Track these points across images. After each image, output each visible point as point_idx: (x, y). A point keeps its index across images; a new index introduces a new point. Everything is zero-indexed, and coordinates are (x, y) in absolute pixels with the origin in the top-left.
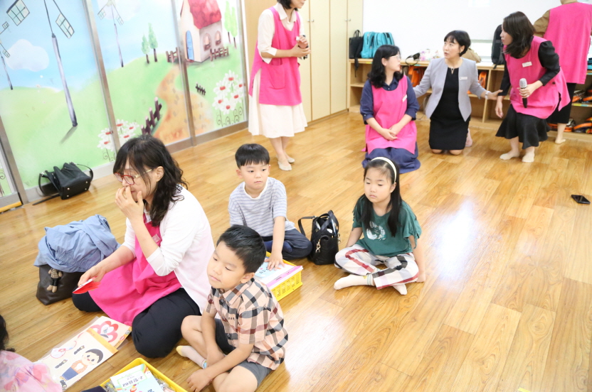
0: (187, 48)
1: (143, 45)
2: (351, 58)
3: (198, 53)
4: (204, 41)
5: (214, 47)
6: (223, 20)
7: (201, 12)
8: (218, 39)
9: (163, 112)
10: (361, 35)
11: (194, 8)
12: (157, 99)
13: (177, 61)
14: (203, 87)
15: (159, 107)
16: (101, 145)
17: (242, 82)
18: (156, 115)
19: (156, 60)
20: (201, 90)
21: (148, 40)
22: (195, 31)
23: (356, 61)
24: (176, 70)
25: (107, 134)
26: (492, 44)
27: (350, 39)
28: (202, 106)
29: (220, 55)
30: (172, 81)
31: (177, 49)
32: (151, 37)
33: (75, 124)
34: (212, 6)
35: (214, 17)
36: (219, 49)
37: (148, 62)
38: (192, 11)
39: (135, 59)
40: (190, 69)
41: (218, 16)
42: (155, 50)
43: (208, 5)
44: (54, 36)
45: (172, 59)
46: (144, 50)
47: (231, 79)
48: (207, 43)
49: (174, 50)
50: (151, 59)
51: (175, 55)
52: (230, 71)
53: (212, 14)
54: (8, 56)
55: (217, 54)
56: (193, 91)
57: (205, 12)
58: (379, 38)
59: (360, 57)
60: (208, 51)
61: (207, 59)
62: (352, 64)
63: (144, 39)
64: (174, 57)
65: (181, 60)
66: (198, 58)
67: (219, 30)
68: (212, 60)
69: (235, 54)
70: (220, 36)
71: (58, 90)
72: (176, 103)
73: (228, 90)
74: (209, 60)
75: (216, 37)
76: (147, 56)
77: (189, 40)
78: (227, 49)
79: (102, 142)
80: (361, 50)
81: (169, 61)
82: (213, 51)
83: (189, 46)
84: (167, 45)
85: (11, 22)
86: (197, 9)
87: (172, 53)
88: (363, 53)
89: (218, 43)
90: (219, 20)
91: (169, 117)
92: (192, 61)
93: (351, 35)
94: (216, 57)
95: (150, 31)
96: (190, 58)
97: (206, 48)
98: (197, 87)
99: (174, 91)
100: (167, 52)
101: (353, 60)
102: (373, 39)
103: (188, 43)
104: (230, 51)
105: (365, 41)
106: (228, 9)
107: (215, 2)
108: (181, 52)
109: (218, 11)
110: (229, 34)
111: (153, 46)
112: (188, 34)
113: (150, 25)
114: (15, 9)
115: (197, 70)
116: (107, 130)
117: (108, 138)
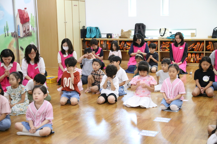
0: (18, 31)
1: (4, 29)
2: (81, 38)
3: (22, 34)
4: (24, 29)
5: (27, 32)
6: (30, 21)
7: (23, 18)
8: (28, 29)
10: (85, 28)
11: (20, 16)
13: (14, 36)
14: (23, 47)
19: (8, 35)
20: (22, 49)
21: (6, 28)
22: (20, 25)
23: (84, 39)
24: (13, 39)
27: (81, 30)
28: (22, 56)
29: (29, 35)
30: (13, 44)
31: (15, 31)
32: (7, 26)
34: (26, 15)
35: (27, 20)
36: (29, 32)
37: (6, 36)
38: (20, 17)
39: (2, 34)
40: (19, 40)
41: (28, 20)
42: (8, 31)
43: (25, 15)
45: (13, 35)
46: (5, 31)
48: (24, 30)
49: (14, 32)
50: (7, 35)
51: (14, 34)
52: (32, 42)
55: (28, 34)
56: (20, 49)
57: (24, 18)
58: (94, 29)
59: (86, 38)
60: (25, 33)
61: (24, 36)
62: (82, 40)
63: (5, 27)
64: (14, 35)
65: (15, 35)
66: (21, 36)
67: (29, 25)
68: (26, 37)
69: (34, 35)
70: (29, 27)
74: (25, 37)
75: (27, 28)
76: (5, 33)
77: (19, 28)
78: (31, 33)
80: (86, 35)
81: (12, 36)
82: (26, 33)
83: (19, 31)
84: (12, 30)
86: (21, 16)
87: (13, 33)
88: (87, 36)
89: (28, 30)
90: (29, 21)
92: (19, 37)
93: (81, 28)
94: (27, 36)
95: (7, 24)
96: (19, 36)
97: (24, 32)
98: (21, 47)
99: (13, 48)
100: (11, 33)
102: (91, 30)
103: (18, 30)
104: (32, 34)
105: (88, 31)
106: (31, 16)
107: (27, 14)
108: (16, 33)
109: (29, 18)
110: (32, 26)
111: (8, 30)
112: (18, 26)
113: (7, 22)
115: (21, 40)
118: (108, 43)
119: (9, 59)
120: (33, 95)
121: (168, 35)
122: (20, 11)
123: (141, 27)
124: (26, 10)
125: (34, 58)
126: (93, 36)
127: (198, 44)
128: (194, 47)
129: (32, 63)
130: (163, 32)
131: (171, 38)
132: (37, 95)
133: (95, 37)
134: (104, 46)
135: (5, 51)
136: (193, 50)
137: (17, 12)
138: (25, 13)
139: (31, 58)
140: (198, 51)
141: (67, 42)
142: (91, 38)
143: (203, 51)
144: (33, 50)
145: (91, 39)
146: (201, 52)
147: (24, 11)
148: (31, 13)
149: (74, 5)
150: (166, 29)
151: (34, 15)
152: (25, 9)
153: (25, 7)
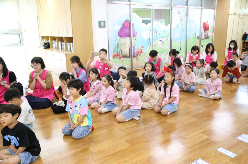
0: (201, 36)
2: (243, 40)
3: (203, 37)
4: (205, 34)
5: (207, 36)
6: (209, 29)
7: (205, 27)
10: (247, 34)
13: (199, 39)
14: (203, 45)
16: (183, 55)
20: (202, 46)
23: (244, 41)
24: (198, 40)
28: (202, 50)
30: (197, 43)
32: (195, 32)
33: (180, 50)
38: (204, 27)
39: (192, 37)
43: (207, 26)
44: (181, 32)
46: (194, 35)
50: (195, 38)
53: (207, 28)
55: (207, 37)
56: (201, 46)
57: (206, 27)
59: (246, 40)
61: (205, 39)
65: (199, 38)
66: (203, 38)
69: (211, 38)
71: (179, 42)
75: (207, 33)
77: (202, 34)
78: (209, 37)
80: (247, 38)
84: (198, 35)
85: (176, 29)
89: (207, 35)
90: (208, 29)
92: (202, 39)
93: (243, 34)
94: (206, 38)
97: (205, 36)
101: (243, 41)
106: (211, 26)
107: (208, 25)
109: (209, 27)
110: (210, 32)
111: (195, 35)
112: (202, 32)
113: (196, 30)
114: (177, 27)
115: (202, 41)
116: (185, 52)
117: (185, 54)
119: (196, 52)
120: (211, 74)
122: (204, 23)
125: (211, 51)
129: (209, 54)
132: (213, 74)
135: (194, 47)
137: (202, 24)
138: (207, 24)
139: (209, 51)
141: (234, 42)
144: (211, 46)
147: (207, 23)
149: (241, 18)
151: (212, 25)
152: (208, 22)
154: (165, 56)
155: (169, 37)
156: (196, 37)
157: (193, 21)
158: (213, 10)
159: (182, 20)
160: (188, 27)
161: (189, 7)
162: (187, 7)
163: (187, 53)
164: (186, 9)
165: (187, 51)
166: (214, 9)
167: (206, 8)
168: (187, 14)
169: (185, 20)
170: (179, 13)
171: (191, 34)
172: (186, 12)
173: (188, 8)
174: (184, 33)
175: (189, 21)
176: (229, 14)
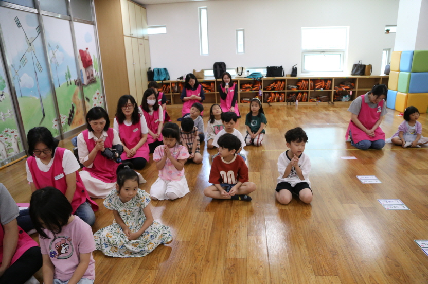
0: (81, 78)
1: (66, 76)
3: (85, 81)
4: (87, 75)
5: (91, 78)
6: (93, 64)
7: (85, 60)
9: (75, 110)
12: (72, 103)
13: (78, 85)
14: (89, 97)
15: (73, 107)
16: (53, 127)
17: (102, 95)
18: (72, 112)
19: (71, 84)
20: (88, 99)
22: (84, 70)
24: (77, 88)
25: (56, 121)
26: (213, 71)
27: (147, 72)
28: (88, 108)
30: (77, 95)
31: (78, 78)
32: (69, 72)
33: (44, 115)
34: (89, 57)
35: (90, 62)
36: (93, 78)
37: (68, 85)
38: (82, 60)
39: (63, 83)
40: (84, 88)
42: (70, 79)
43: (87, 57)
44: (35, 72)
46: (66, 79)
47: (98, 94)
50: (69, 83)
52: (97, 90)
54: (20, 81)
55: (92, 81)
56: (85, 100)
57: (87, 60)
58: (162, 71)
60: (89, 80)
61: (89, 83)
63: (66, 73)
64: (77, 82)
65: (79, 83)
66: (85, 83)
67: (92, 69)
69: (99, 80)
71: (37, 98)
72: (79, 105)
73: (97, 99)
75: (91, 73)
78: (95, 79)
79: (54, 125)
80: (153, 77)
81: (75, 84)
84: (74, 77)
85: (21, 66)
87: (76, 80)
88: (155, 78)
89: (92, 75)
90: (91, 65)
91: (77, 113)
92: (83, 84)
94: (92, 83)
95: (68, 69)
97: (88, 78)
99: (78, 99)
100: (74, 80)
102: (159, 71)
103: (82, 75)
104: (97, 79)
105: (155, 73)
106: (94, 59)
107: (90, 55)
108: (80, 80)
109: (91, 60)
110: (96, 71)
111: (70, 77)
112: (81, 71)
113: (68, 66)
114: (23, 59)
115: (85, 89)
116: (55, 119)
117: (56, 123)
118: (180, 85)
119: (101, 123)
121: (245, 74)
122: (81, 51)
123: (222, 66)
124: (88, 51)
126: (162, 78)
127: (279, 83)
128: (275, 86)
129: (128, 123)
130: (240, 71)
131: (251, 77)
133: (165, 79)
134: (176, 89)
136: (274, 89)
137: (78, 54)
138: (87, 54)
140: (279, 90)
142: (159, 80)
143: (284, 89)
145: (160, 82)
146: (282, 91)
147: (86, 51)
148: (93, 54)
150: (243, 68)
151: (96, 56)
152: (87, 49)
153: (87, 47)
154: (8, 141)
155: (4, 87)
156: (73, 82)
157: (58, 47)
158: (92, 26)
159: (30, 44)
160: (51, 61)
161: (42, 13)
162: (36, 11)
163: (62, 120)
164: (35, 17)
165: (61, 114)
166: (93, 23)
167: (78, 21)
168: (40, 29)
169: (37, 43)
170: (19, 24)
171: (59, 77)
172: (37, 25)
173: (38, 14)
174: (43, 75)
175: (49, 45)
176: (125, 34)
